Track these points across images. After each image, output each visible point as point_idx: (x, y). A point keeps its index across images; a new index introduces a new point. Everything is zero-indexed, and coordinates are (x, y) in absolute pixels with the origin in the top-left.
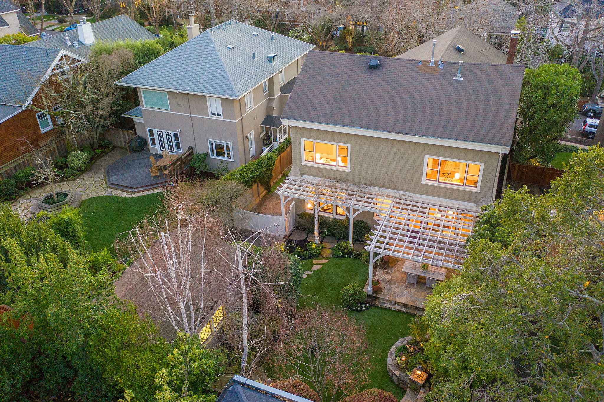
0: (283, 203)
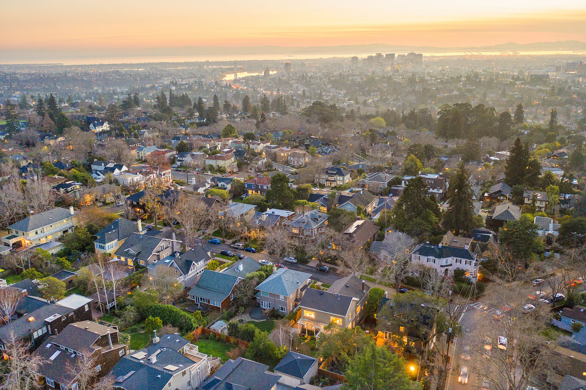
0: (299, 325)
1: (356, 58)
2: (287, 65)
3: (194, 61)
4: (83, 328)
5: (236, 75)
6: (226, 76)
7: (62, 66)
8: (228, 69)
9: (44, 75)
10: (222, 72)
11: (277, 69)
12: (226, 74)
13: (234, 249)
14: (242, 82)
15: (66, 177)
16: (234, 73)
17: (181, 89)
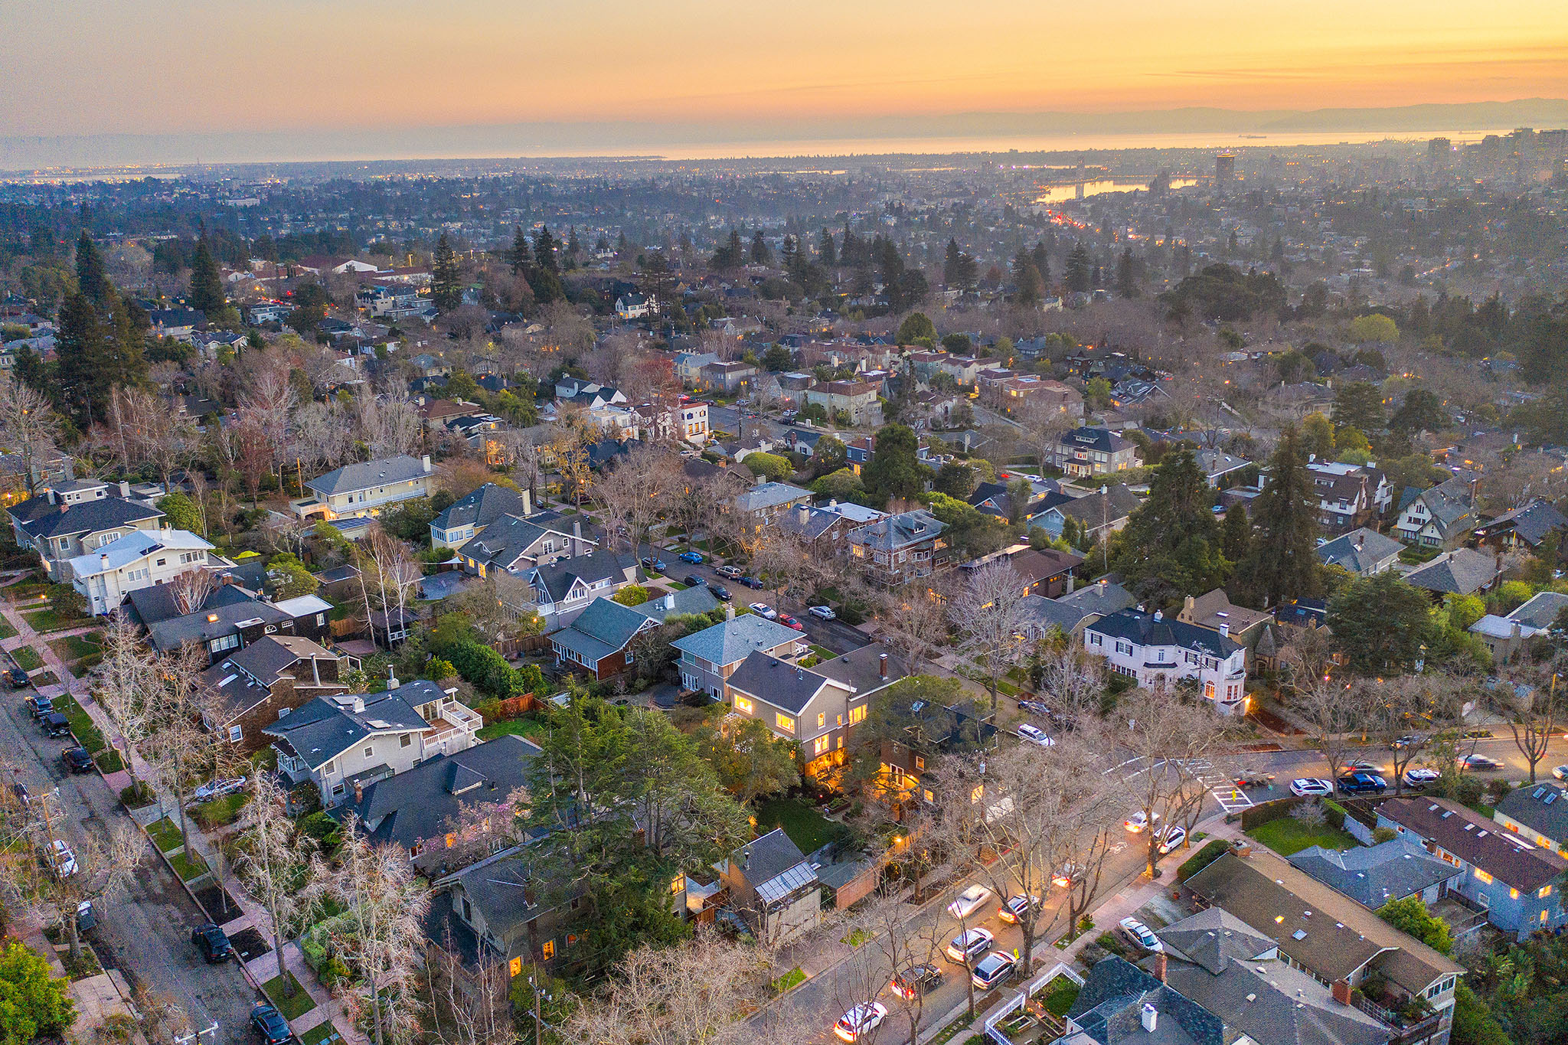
1: (1445, 143)
2: (1224, 163)
3: (979, 151)
4: (282, 643)
5: (1080, 190)
6: (1049, 193)
7: (659, 163)
8: (1063, 172)
9: (605, 184)
10: (1040, 180)
11: (1198, 174)
12: (1052, 186)
13: (720, 578)
14: (1084, 208)
15: (483, 405)
16: (1073, 184)
17: (909, 223)
